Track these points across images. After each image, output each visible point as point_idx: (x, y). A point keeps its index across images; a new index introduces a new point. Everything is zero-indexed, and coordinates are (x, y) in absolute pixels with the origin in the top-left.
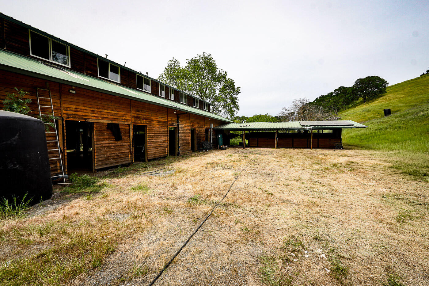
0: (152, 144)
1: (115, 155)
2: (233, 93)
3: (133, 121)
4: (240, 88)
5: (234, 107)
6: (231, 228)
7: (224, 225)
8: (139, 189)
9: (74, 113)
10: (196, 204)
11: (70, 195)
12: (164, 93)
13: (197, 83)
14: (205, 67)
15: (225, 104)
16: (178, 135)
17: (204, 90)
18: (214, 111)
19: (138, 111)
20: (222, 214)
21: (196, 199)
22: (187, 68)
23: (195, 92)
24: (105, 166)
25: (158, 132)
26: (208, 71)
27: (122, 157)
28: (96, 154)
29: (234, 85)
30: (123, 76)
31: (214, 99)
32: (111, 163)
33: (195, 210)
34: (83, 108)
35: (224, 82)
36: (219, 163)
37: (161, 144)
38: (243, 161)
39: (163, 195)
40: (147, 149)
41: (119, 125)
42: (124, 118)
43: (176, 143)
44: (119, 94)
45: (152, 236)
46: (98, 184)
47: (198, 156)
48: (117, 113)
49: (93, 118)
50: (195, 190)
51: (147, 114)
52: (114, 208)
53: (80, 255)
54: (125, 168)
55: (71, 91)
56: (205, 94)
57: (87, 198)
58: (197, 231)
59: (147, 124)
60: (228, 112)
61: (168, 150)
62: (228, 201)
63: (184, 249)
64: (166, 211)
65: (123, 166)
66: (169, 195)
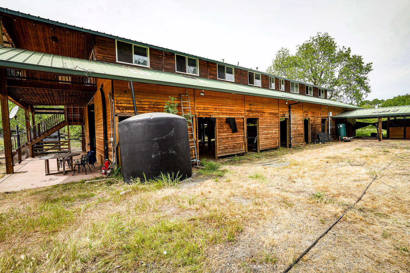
0: (264, 136)
1: (232, 145)
2: (360, 73)
3: (246, 115)
4: (371, 65)
5: (362, 89)
6: (377, 242)
7: (365, 235)
8: (256, 178)
9: (203, 111)
10: (320, 202)
11: (203, 176)
12: (273, 85)
13: (310, 69)
14: (320, 49)
15: (348, 87)
16: (290, 126)
17: (319, 75)
18: (331, 97)
19: (250, 105)
20: (360, 220)
21: (320, 197)
22: (298, 54)
23: (306, 79)
24: (224, 155)
25: (270, 124)
26: (324, 53)
27: (238, 148)
28: (218, 144)
29: (362, 61)
30: (237, 75)
31: (332, 83)
32: (229, 152)
33: (319, 209)
34: (208, 106)
35: (346, 61)
36: (344, 157)
37: (272, 135)
38: (381, 156)
39: (280, 187)
40: (259, 141)
41: (235, 119)
42: (239, 112)
43: (288, 135)
44: (236, 91)
45: (275, 226)
46: (221, 169)
47: (313, 148)
48: (233, 108)
49: (216, 114)
50: (316, 186)
51: (259, 107)
52: (237, 192)
53: (218, 227)
54: (240, 157)
55: (201, 94)
56: (320, 79)
57: (215, 180)
58: (326, 233)
59: (259, 116)
60: (352, 96)
61: (279, 141)
62: (366, 206)
63: (313, 250)
64: (286, 203)
65: (238, 155)
66: (286, 187)
